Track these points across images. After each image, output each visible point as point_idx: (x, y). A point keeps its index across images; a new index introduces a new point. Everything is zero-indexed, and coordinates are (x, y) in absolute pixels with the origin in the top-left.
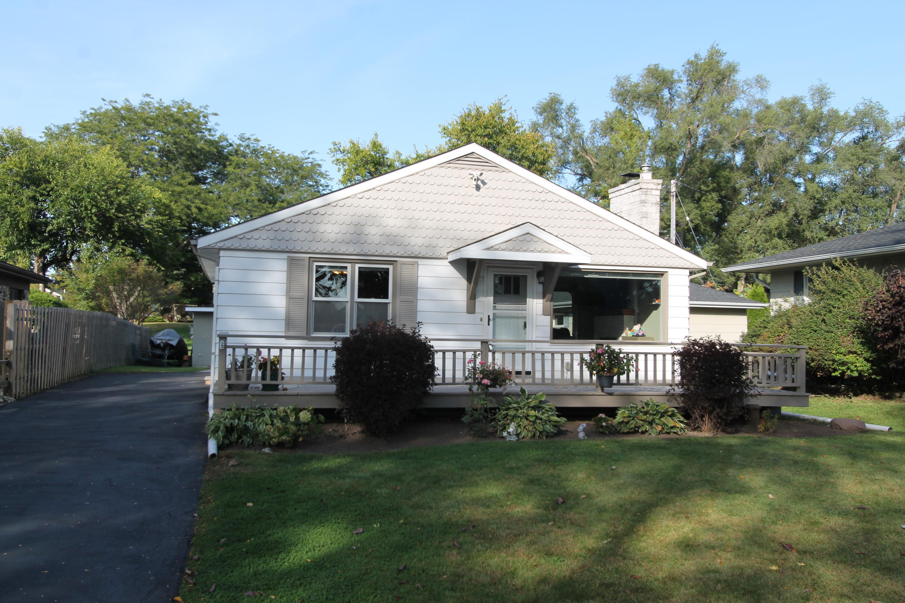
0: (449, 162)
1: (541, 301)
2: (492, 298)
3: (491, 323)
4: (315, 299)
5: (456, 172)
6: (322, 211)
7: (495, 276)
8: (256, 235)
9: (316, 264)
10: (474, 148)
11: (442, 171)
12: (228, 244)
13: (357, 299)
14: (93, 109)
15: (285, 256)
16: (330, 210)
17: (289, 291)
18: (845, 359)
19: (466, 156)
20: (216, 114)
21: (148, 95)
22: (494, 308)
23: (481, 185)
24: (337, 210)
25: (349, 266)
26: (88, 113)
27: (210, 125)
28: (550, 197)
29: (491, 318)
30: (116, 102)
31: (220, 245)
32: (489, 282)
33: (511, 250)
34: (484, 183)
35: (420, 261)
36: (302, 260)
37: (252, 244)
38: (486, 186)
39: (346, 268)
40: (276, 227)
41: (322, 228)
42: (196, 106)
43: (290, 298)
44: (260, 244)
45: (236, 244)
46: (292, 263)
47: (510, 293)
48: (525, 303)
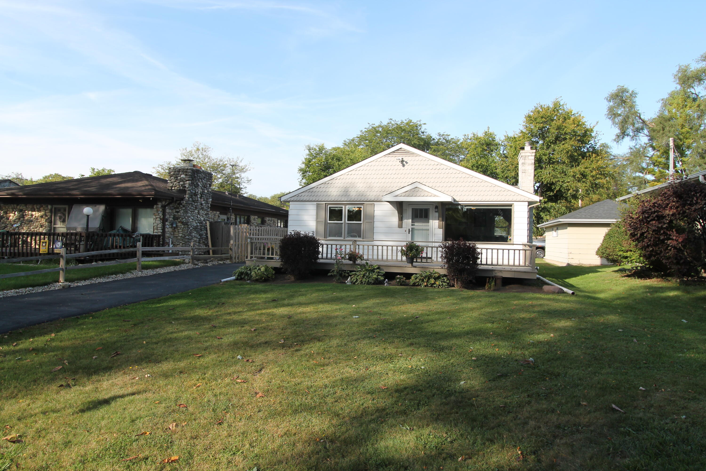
0: (389, 154)
1: (437, 221)
2: (411, 220)
3: (410, 232)
4: (329, 222)
5: (393, 159)
6: (330, 182)
7: (413, 209)
8: (303, 194)
9: (329, 206)
10: (402, 145)
11: (386, 159)
12: (292, 199)
13: (347, 222)
14: (366, 128)
15: (315, 203)
16: (334, 181)
17: (317, 218)
18: (625, 254)
19: (398, 150)
20: (425, 124)
21: (391, 119)
22: (412, 225)
23: (405, 164)
24: (337, 181)
25: (343, 206)
26: (363, 131)
27: (422, 130)
28: (442, 167)
29: (410, 230)
30: (374, 124)
31: (289, 199)
32: (409, 212)
33: (408, 196)
34: (407, 163)
35: (375, 203)
36: (322, 204)
37: (302, 198)
38: (408, 164)
39: (342, 207)
40: (311, 190)
41: (330, 190)
42: (414, 121)
43: (317, 222)
44: (305, 198)
45: (295, 198)
46: (318, 207)
47: (422, 217)
48: (429, 222)
